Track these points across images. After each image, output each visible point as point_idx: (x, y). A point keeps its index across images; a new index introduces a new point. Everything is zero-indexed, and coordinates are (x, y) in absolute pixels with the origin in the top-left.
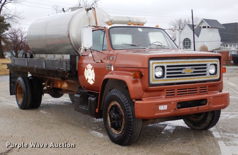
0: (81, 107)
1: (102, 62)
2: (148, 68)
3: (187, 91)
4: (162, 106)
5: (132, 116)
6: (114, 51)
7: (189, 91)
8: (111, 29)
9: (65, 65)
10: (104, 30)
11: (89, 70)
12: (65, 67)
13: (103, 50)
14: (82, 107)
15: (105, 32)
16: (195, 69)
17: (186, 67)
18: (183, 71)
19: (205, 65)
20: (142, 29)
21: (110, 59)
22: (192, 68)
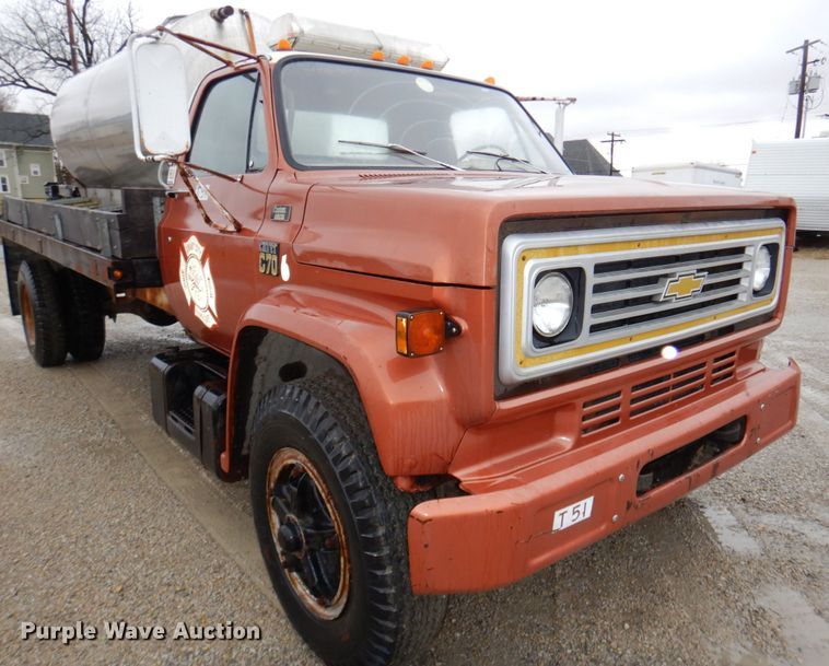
0: (173, 417)
1: (239, 229)
2: (495, 289)
3: (666, 389)
4: (570, 509)
5: (389, 571)
6: (298, 172)
7: (676, 386)
8: (288, 67)
9: (107, 235)
10: (254, 75)
11: (195, 263)
12: (108, 244)
13: (249, 170)
14: (176, 420)
15: (258, 83)
16: (712, 271)
17: (679, 269)
18: (662, 290)
19: (740, 250)
20: (433, 84)
21: (277, 217)
22: (699, 271)
